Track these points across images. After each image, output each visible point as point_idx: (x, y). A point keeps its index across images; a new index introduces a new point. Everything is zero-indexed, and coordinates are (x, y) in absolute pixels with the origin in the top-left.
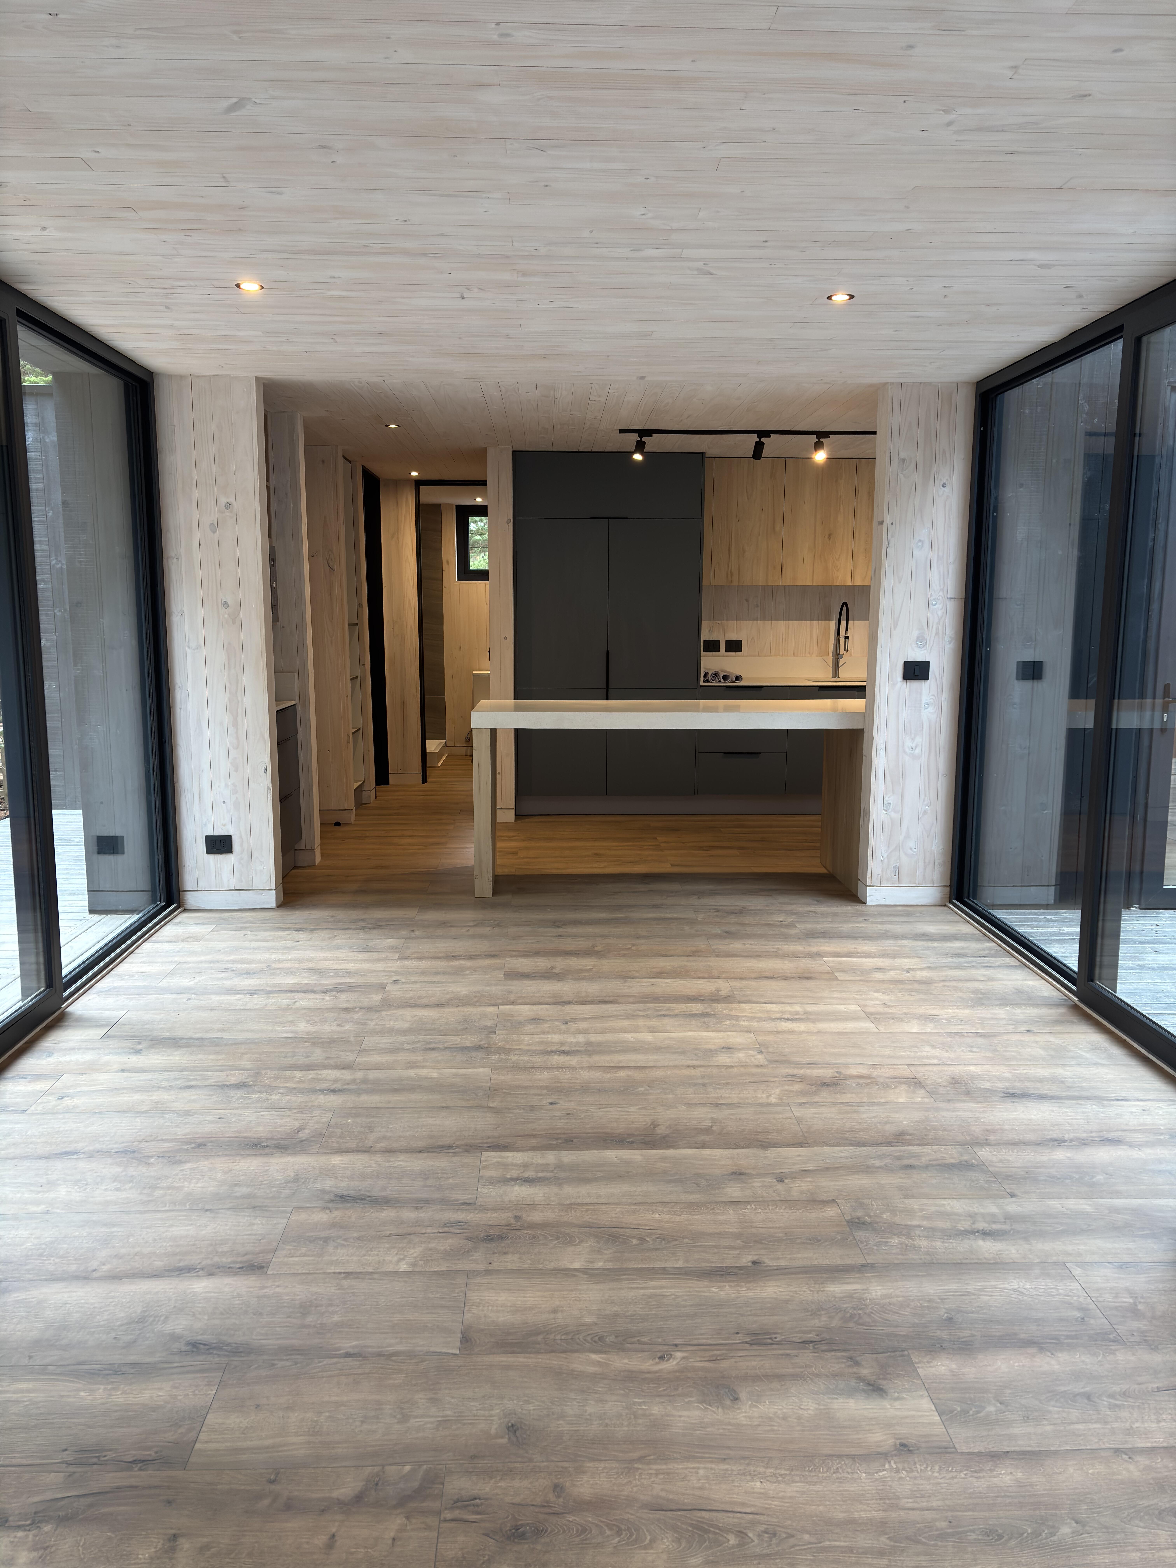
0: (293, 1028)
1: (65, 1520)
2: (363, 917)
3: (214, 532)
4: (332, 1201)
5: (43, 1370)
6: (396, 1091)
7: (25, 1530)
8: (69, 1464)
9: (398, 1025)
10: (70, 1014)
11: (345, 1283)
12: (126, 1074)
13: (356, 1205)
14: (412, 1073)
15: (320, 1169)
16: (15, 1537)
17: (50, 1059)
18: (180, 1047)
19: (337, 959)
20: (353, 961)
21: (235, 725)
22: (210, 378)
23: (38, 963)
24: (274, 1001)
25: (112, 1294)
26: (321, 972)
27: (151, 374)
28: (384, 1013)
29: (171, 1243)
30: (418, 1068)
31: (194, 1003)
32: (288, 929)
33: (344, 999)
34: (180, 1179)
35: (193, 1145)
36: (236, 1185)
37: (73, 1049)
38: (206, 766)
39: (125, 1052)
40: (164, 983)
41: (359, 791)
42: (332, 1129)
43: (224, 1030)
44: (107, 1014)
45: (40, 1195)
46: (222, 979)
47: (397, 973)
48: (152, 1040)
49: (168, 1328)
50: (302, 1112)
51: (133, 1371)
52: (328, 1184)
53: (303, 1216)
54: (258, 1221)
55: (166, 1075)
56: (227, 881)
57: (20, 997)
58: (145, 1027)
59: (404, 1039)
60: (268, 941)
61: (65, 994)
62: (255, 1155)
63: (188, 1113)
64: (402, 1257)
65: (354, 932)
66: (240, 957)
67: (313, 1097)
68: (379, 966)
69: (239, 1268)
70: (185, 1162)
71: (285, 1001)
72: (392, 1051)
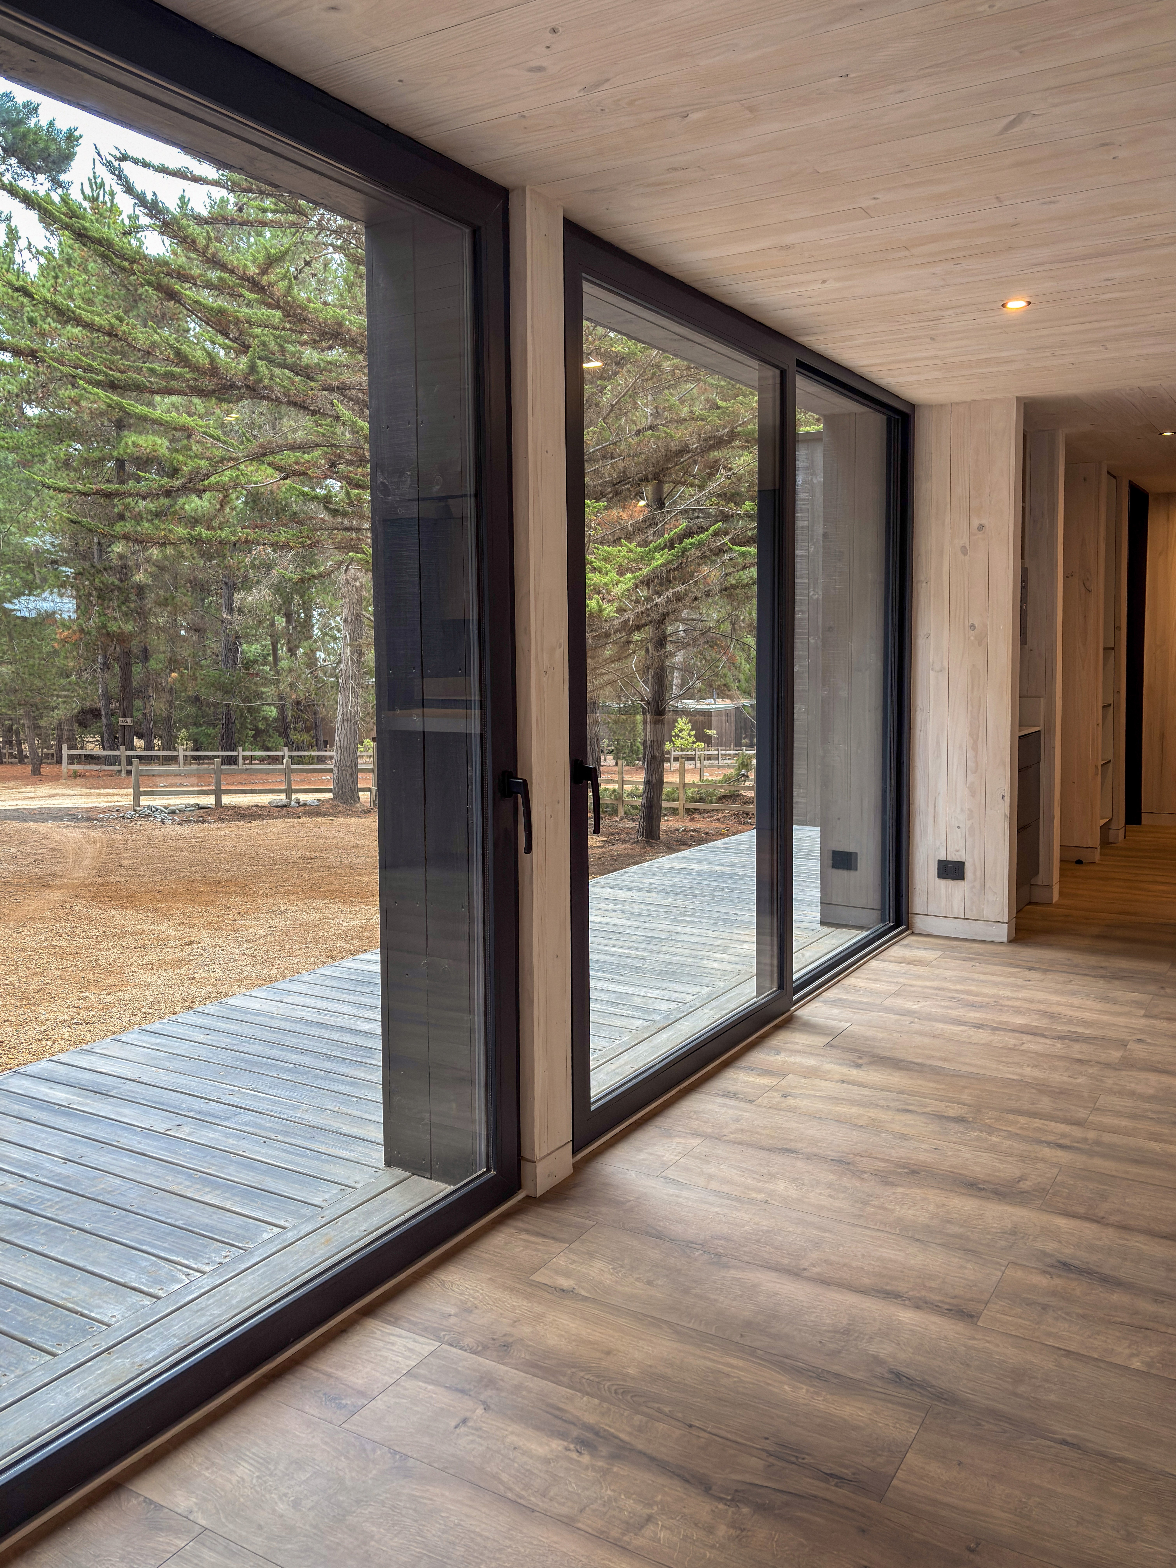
0: (1019, 1071)
1: (762, 1508)
2: (1104, 964)
3: (965, 555)
4: (1053, 1266)
5: (752, 1352)
6: (1136, 1162)
7: (725, 1504)
8: (769, 1454)
9: (1140, 1089)
10: (798, 1018)
11: (1066, 1362)
12: (845, 1085)
13: (1081, 1278)
14: (1156, 1146)
15: (1042, 1227)
16: (717, 1507)
17: (777, 1057)
18: (900, 1069)
19: (1071, 1006)
20: (1090, 1010)
21: (975, 748)
22: (969, 404)
23: (772, 965)
24: (998, 1039)
25: (821, 1298)
26: (1052, 1016)
27: (912, 406)
28: (1123, 1073)
29: (878, 1263)
30: (1164, 1141)
31: (916, 1027)
32: (1019, 966)
33: (1077, 1050)
34: (891, 1201)
35: (906, 1171)
36: (948, 1222)
37: (798, 1051)
38: (942, 789)
39: (847, 1064)
40: (888, 1002)
41: (1105, 828)
42: (1057, 1188)
43: (945, 1060)
44: (832, 1023)
45: (760, 1184)
46: (947, 1007)
47: (1142, 1031)
48: (872, 1056)
49: (873, 1349)
50: (1023, 1161)
51: (835, 1381)
52: (1050, 1246)
53: (1019, 1274)
54: (969, 1266)
55: (885, 1094)
56: (957, 908)
57: (754, 994)
58: (868, 1042)
59: (1147, 1105)
60: (997, 975)
61: (795, 998)
62: (971, 1195)
63: (904, 1137)
64: (1135, 1352)
65: (1093, 979)
66: (967, 988)
67: (1038, 1148)
68: (1121, 1021)
69: (948, 1310)
70: (897, 1185)
71: (1012, 1041)
72: (1133, 1117)
